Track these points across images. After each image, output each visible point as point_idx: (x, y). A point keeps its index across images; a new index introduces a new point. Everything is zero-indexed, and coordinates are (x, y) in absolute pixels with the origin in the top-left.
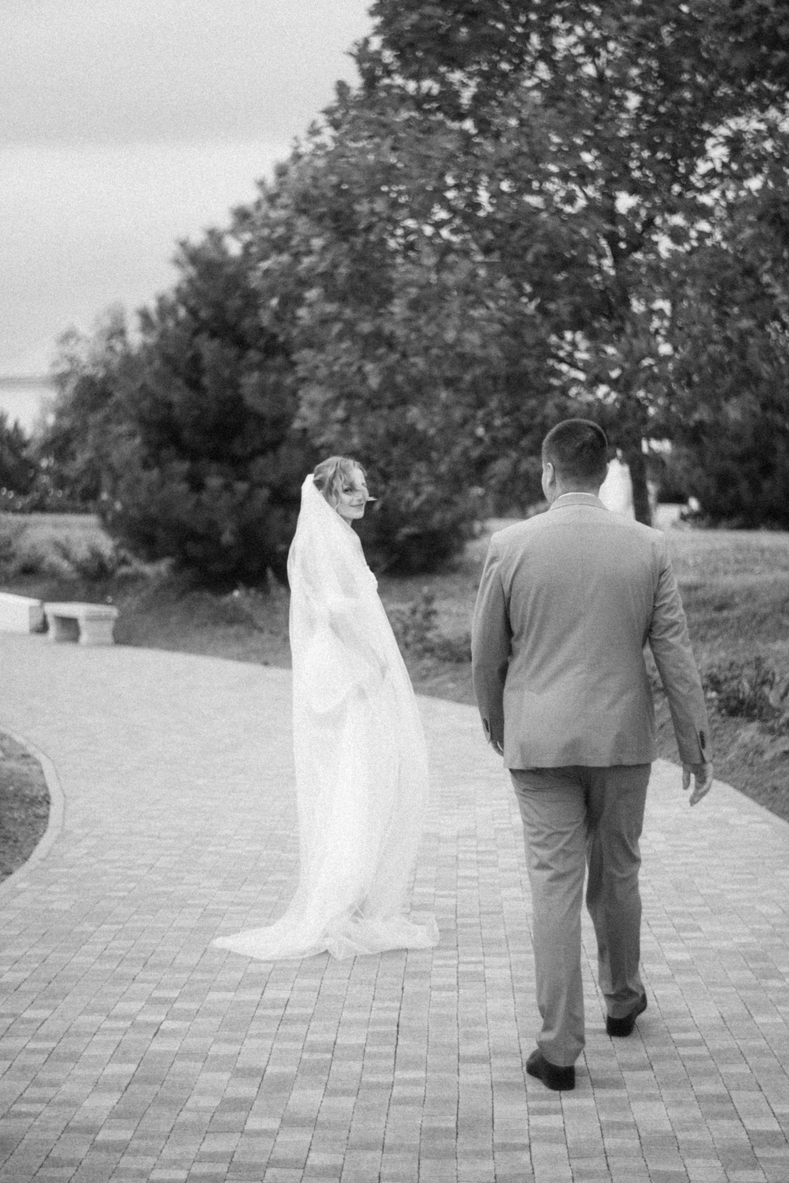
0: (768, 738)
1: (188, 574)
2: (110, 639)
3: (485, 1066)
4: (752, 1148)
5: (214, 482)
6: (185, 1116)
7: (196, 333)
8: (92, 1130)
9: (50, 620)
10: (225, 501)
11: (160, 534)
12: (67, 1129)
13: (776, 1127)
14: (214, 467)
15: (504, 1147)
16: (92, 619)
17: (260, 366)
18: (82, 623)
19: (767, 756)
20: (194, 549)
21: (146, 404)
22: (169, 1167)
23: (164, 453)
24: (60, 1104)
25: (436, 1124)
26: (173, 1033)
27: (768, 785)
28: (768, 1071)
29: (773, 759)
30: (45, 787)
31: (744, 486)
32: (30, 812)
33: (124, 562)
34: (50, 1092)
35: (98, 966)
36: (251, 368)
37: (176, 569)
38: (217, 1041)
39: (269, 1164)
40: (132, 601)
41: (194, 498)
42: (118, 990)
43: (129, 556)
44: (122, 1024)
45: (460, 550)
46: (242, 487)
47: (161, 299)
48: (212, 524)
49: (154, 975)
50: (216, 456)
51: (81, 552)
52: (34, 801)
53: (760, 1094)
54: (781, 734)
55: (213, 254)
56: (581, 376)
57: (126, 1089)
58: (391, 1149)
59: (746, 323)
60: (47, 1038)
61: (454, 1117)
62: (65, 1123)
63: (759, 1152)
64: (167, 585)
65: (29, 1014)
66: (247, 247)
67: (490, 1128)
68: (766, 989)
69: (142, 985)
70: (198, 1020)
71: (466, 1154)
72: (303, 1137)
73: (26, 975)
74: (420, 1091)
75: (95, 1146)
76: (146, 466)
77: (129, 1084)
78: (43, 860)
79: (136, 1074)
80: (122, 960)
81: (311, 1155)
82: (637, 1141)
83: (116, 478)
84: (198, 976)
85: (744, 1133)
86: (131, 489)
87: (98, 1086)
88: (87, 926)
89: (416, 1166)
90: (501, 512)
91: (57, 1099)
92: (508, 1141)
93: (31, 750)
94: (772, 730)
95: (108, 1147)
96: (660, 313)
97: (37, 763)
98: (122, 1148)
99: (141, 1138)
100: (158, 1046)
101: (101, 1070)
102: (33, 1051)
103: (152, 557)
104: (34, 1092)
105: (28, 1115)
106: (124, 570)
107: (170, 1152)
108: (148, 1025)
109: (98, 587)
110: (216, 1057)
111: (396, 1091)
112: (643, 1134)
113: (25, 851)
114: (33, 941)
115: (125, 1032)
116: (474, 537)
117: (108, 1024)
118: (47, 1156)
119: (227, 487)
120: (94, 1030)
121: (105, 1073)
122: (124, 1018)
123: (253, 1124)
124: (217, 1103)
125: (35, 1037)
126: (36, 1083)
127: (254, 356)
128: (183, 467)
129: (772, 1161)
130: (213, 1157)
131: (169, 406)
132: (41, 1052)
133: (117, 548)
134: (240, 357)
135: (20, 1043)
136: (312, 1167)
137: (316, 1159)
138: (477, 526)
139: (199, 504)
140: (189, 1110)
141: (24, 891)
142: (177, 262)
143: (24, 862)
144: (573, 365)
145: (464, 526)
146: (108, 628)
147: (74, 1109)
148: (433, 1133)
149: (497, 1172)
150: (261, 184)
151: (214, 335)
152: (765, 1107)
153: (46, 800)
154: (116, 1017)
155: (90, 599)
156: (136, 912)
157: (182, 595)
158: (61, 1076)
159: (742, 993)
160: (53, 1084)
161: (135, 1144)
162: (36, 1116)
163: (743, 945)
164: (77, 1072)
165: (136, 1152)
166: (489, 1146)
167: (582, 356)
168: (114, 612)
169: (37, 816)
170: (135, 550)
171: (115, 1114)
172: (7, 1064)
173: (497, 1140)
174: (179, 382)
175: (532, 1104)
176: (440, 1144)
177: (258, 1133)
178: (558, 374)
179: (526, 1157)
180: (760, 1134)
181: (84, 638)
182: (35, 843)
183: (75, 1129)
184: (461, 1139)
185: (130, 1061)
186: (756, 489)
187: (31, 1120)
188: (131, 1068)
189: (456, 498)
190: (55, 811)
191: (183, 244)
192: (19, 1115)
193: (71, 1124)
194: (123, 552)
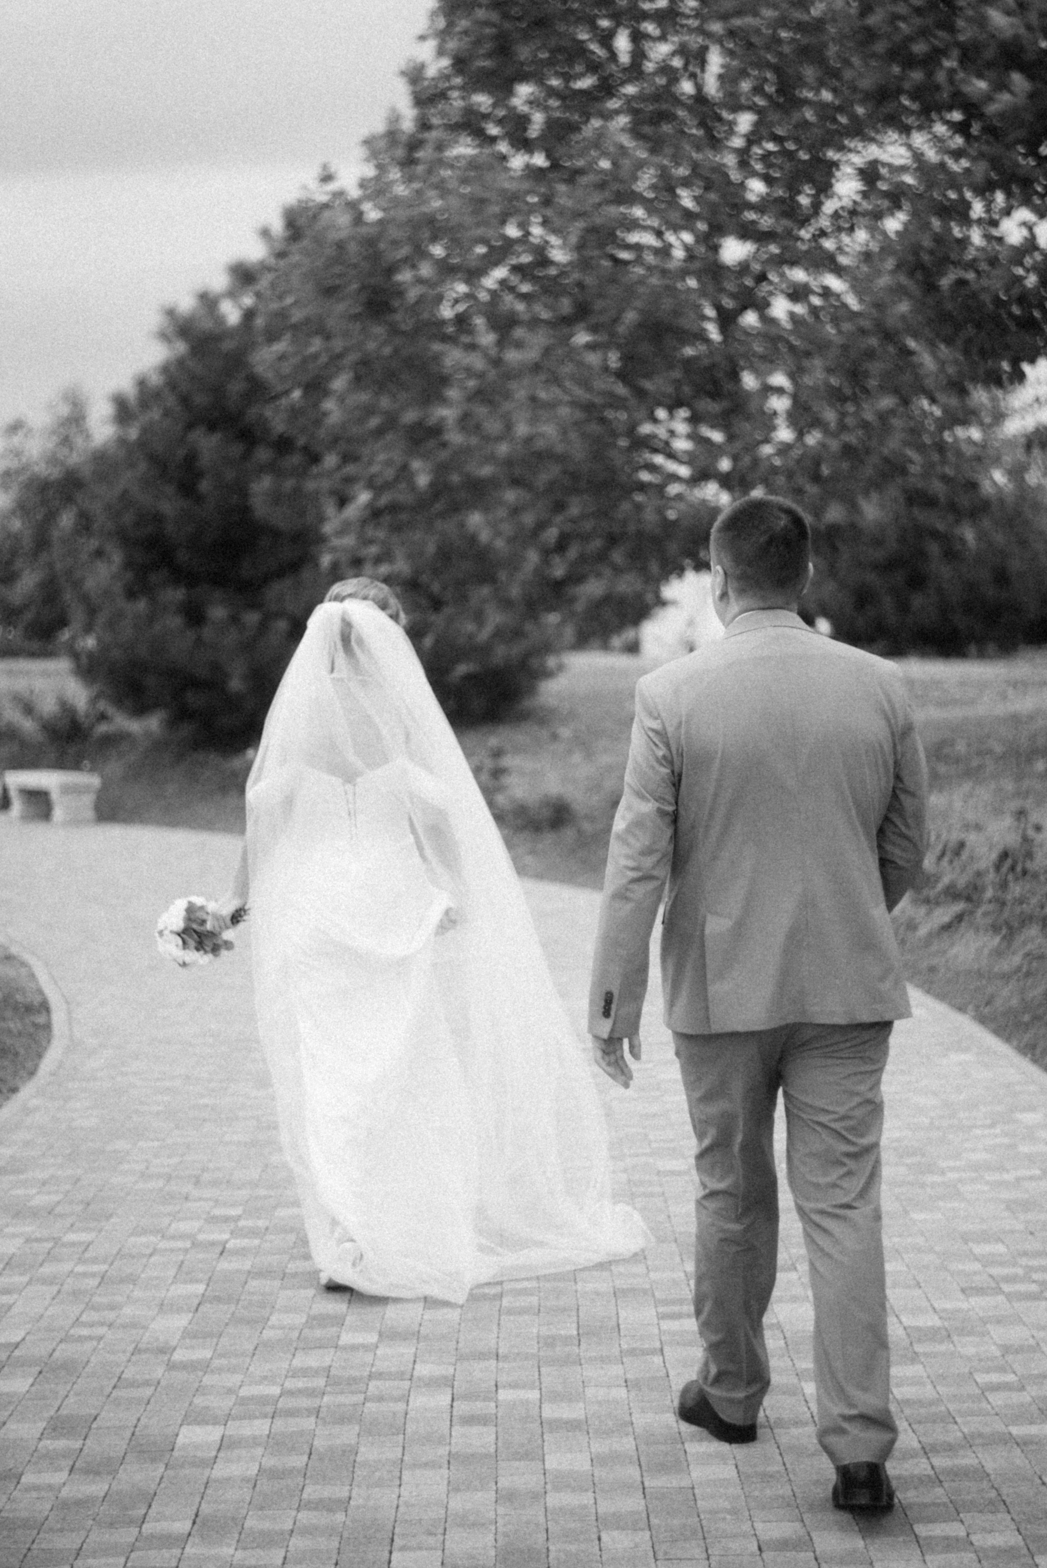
0: (923, 910)
1: (186, 730)
2: (90, 814)
3: (605, 1274)
4: (911, 1343)
5: (218, 613)
6: (268, 1334)
7: (190, 426)
8: (164, 1350)
9: (13, 794)
10: (232, 638)
11: (151, 681)
12: (137, 1351)
13: (938, 1323)
14: (218, 594)
15: (632, 1352)
16: (66, 790)
17: (272, 468)
18: (55, 796)
19: (923, 931)
20: (194, 699)
21: (128, 518)
22: (260, 1383)
23: (154, 578)
24: (124, 1326)
25: (554, 1331)
26: (241, 1252)
27: (924, 965)
28: (927, 1267)
29: (930, 935)
30: (40, 992)
31: (888, 603)
32: (27, 1021)
33: (103, 717)
34: (111, 1316)
35: (141, 1185)
36: (262, 469)
37: (173, 723)
38: (293, 1258)
39: (370, 1377)
40: (115, 767)
41: (191, 635)
42: (169, 1209)
43: (111, 710)
44: (180, 1244)
45: (532, 690)
46: (252, 618)
47: (142, 383)
48: (216, 667)
49: (207, 1193)
50: (219, 580)
51: (48, 706)
52: (29, 1009)
53: (920, 1291)
54: (938, 904)
55: (207, 325)
56: (684, 471)
57: (197, 1310)
58: (506, 1358)
59: (887, 402)
60: (95, 1260)
61: (575, 1325)
62: (133, 1345)
63: (919, 1348)
64: (158, 746)
65: (72, 1237)
66: (249, 315)
67: (616, 1334)
68: (923, 1186)
69: (198, 1204)
70: (269, 1237)
71: (591, 1359)
72: (407, 1350)
73: (59, 1197)
74: (534, 1300)
75: (171, 1366)
76: (131, 594)
77: (199, 1304)
78: (53, 1074)
79: (207, 1294)
80: (169, 1178)
81: (417, 1366)
82: (782, 1342)
83: (92, 611)
84: (262, 1192)
85: (901, 1329)
86: (111, 625)
87: (163, 1307)
88: (121, 1145)
89: (537, 1374)
90: (582, 642)
91: (118, 1321)
92: (637, 1345)
93: (14, 950)
94: (927, 901)
95: (184, 1366)
96: (780, 391)
97: (23, 964)
98: (205, 1367)
99: (221, 1356)
100: (224, 1265)
101: (164, 1292)
102: (85, 1275)
103: (140, 710)
104: (94, 1316)
105: (90, 1338)
106: (103, 728)
107: (258, 1368)
108: (213, 1244)
109: (72, 750)
110: (295, 1275)
111: (505, 1302)
112: (788, 1335)
113: (29, 1065)
114: (60, 1160)
115: (186, 1251)
116: (548, 674)
117: (164, 1245)
118: (120, 1378)
119: (235, 619)
120: (148, 1252)
121: (170, 1294)
122: (182, 1237)
123: (346, 1338)
124: (304, 1320)
125: (81, 1261)
126: (90, 1307)
127: (263, 454)
128: (176, 595)
129: (934, 1355)
130: (305, 1372)
131: (158, 518)
132: (93, 1275)
133: (93, 701)
134: (247, 455)
135: (67, 1267)
136: (419, 1379)
137: (423, 1370)
138: (551, 662)
139: (199, 641)
140: (273, 1327)
141: (37, 1109)
142: (163, 336)
143: (29, 1079)
144: (671, 455)
145: (534, 662)
146: (88, 800)
147: (141, 1331)
148: (550, 1342)
149: (629, 1376)
150: (265, 233)
151: (212, 427)
152: (925, 1304)
153: (45, 1007)
154: (173, 1238)
155: (60, 764)
156: (177, 1127)
157: (180, 757)
158: (119, 1299)
159: (897, 1190)
160: (112, 1307)
161: (216, 1363)
162: (100, 1338)
163: (898, 1140)
164: (137, 1293)
165: (220, 1370)
166: (616, 1351)
167: (682, 445)
168: (94, 780)
169: (36, 1025)
170: (118, 702)
171: (187, 1334)
172: (55, 1289)
173: (625, 1346)
174: (170, 489)
175: (661, 1309)
176: (559, 1350)
177: (354, 1348)
178: (652, 468)
179: (657, 1360)
180: (918, 1329)
181: (58, 813)
182: (40, 1056)
183: (146, 1350)
184: (583, 1346)
185: (197, 1281)
186: (904, 607)
187: (95, 1343)
188: (200, 1288)
189: (529, 627)
190: (58, 1018)
191: (170, 313)
192: (81, 1339)
193: (140, 1346)
194: (103, 705)
